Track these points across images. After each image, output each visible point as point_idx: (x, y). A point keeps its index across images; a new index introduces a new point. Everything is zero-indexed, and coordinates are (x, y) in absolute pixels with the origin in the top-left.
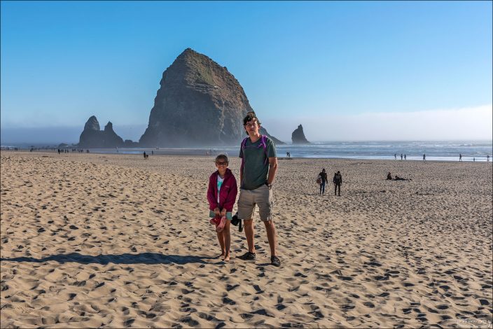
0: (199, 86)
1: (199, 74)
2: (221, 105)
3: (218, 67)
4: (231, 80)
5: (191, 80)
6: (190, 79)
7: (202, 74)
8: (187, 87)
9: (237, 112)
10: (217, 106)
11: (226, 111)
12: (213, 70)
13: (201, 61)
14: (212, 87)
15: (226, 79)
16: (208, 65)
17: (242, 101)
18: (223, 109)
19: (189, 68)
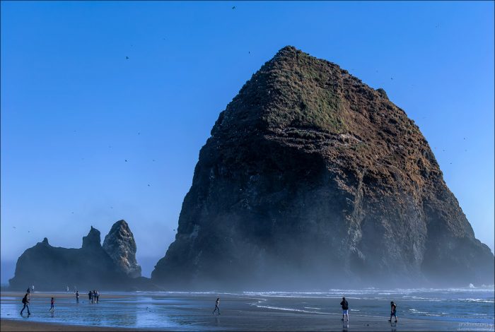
0: (297, 135)
1: (303, 106)
2: (352, 180)
3: (361, 89)
4: (392, 121)
5: (278, 120)
6: (279, 117)
7: (310, 105)
8: (267, 137)
9: (401, 201)
10: (341, 184)
11: (366, 197)
12: (347, 97)
13: (315, 74)
14: (334, 136)
15: (378, 118)
16: (332, 86)
17: (423, 173)
18: (359, 192)
19: (278, 92)
